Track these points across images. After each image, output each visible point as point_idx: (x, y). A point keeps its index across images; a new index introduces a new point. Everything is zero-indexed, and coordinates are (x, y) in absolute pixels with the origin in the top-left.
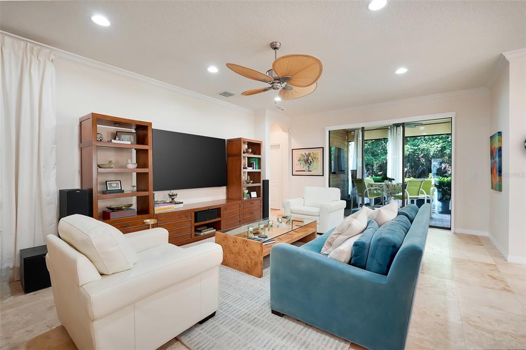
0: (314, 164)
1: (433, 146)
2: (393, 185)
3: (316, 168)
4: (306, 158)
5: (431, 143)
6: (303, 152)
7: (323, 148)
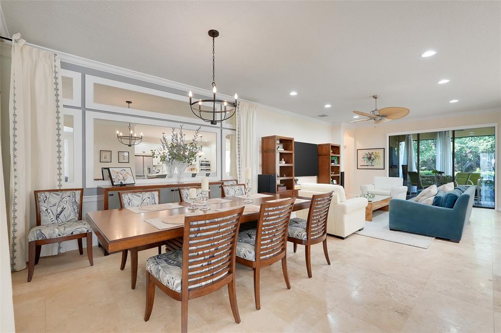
0: (377, 161)
1: (481, 144)
2: (443, 177)
3: (378, 163)
4: (369, 156)
5: (479, 141)
6: (367, 152)
7: (384, 149)
